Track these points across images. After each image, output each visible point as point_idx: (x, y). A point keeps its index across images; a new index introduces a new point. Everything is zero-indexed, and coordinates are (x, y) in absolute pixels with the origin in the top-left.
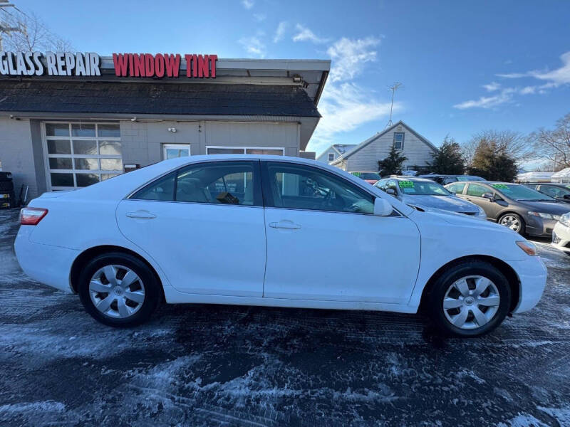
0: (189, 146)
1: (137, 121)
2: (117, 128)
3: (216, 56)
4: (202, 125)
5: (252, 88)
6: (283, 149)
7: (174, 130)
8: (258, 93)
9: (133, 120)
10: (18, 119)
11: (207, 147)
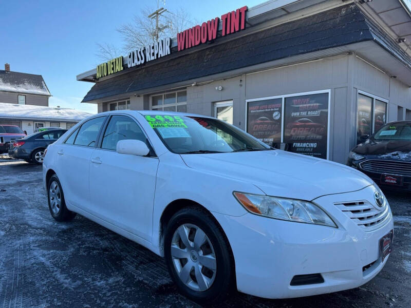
0: (232, 102)
1: (197, 85)
2: (185, 94)
3: (246, 7)
4: (243, 79)
5: (291, 25)
6: (329, 91)
7: (220, 88)
8: (298, 29)
9: (193, 85)
10: (138, 96)
11: (247, 101)
